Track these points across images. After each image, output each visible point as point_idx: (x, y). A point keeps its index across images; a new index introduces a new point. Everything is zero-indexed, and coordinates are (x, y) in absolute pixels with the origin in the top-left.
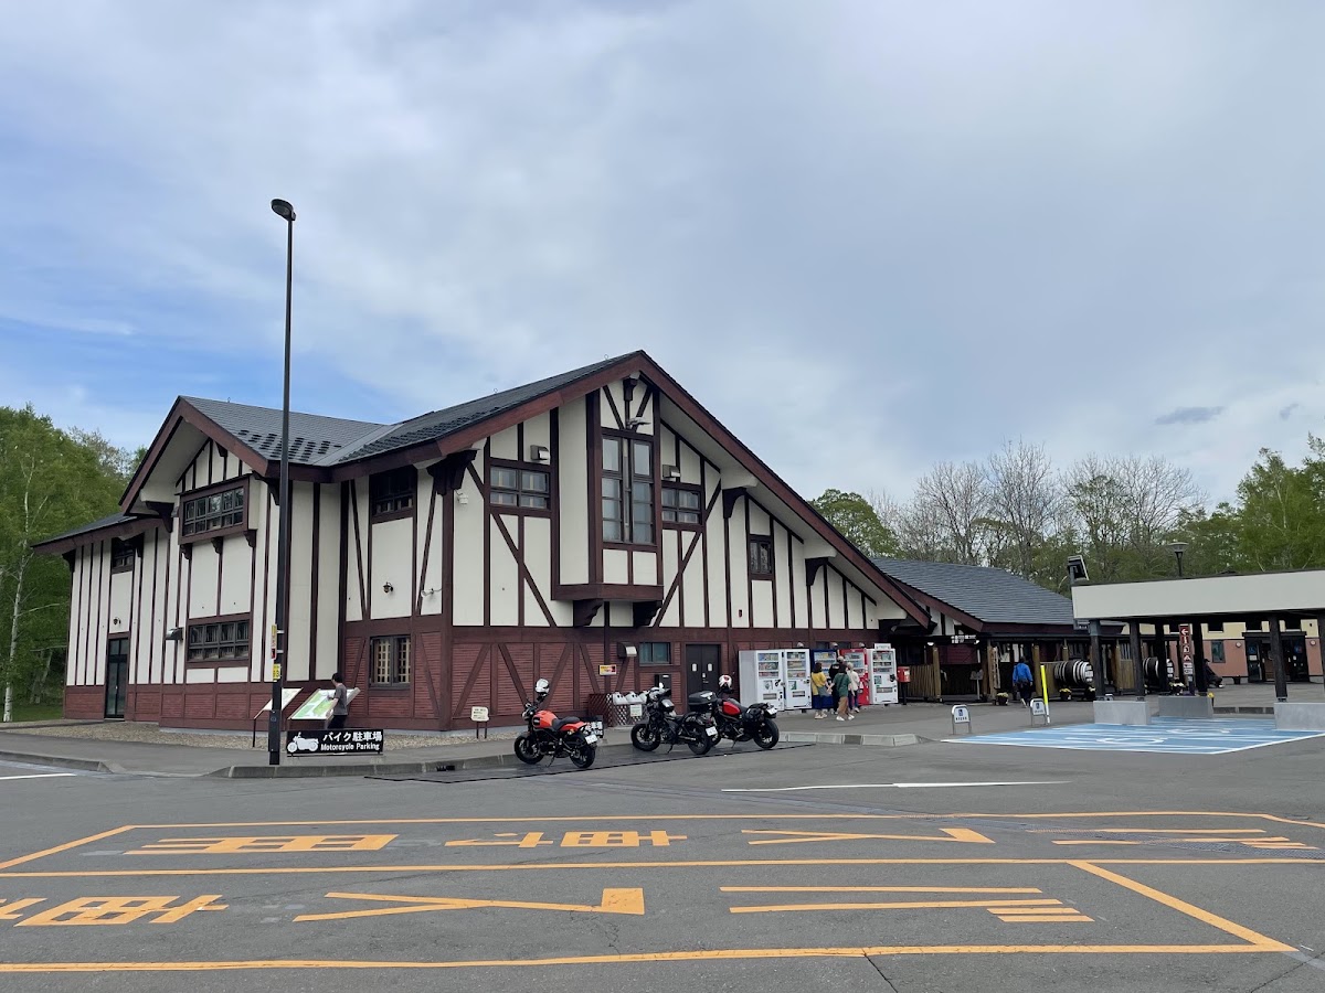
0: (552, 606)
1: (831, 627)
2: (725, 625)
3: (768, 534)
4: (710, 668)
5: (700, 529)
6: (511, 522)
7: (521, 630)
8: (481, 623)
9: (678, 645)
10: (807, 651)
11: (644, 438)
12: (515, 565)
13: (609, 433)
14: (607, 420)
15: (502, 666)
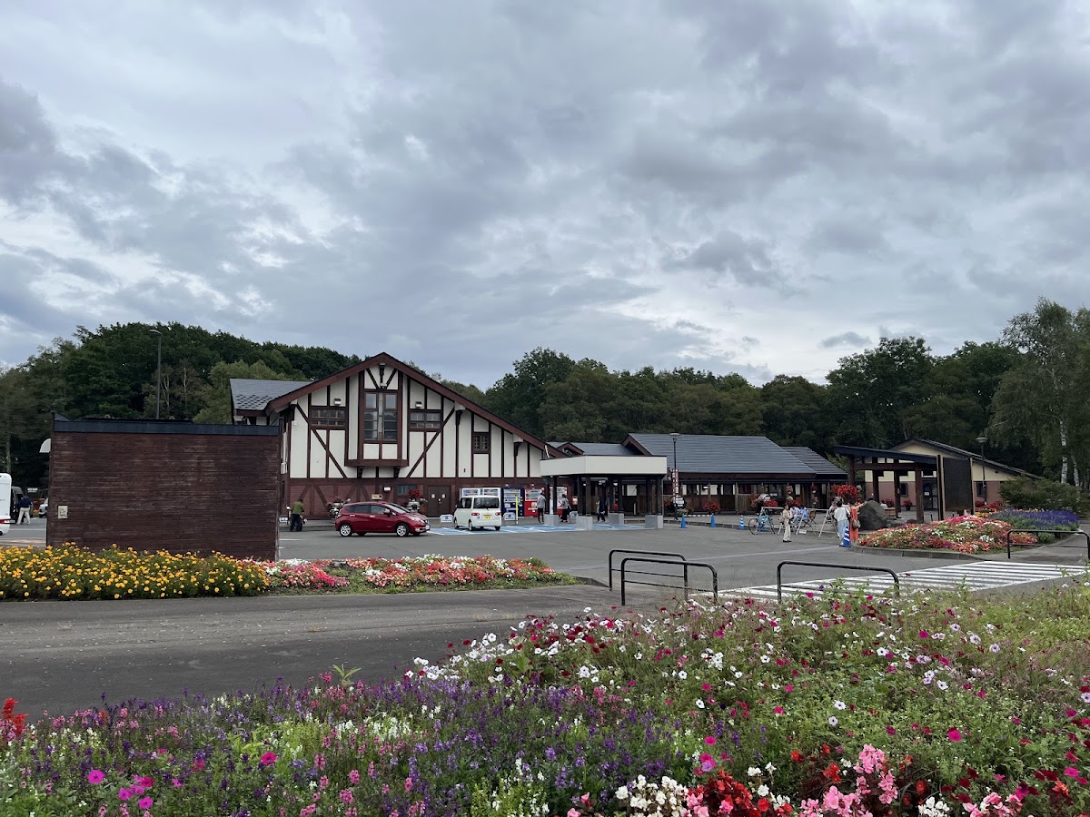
0: (345, 469)
1: (531, 476)
2: (454, 476)
3: (487, 431)
4: (444, 496)
5: (440, 431)
6: (322, 433)
7: (327, 480)
8: (306, 477)
9: (421, 486)
10: (499, 489)
11: (392, 392)
12: (325, 451)
13: (371, 391)
14: (369, 384)
15: (316, 494)
